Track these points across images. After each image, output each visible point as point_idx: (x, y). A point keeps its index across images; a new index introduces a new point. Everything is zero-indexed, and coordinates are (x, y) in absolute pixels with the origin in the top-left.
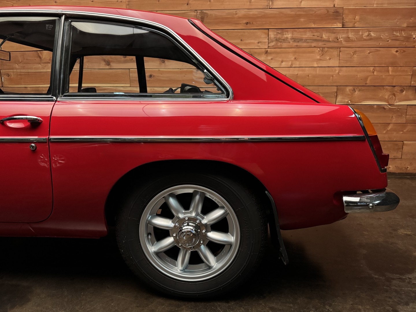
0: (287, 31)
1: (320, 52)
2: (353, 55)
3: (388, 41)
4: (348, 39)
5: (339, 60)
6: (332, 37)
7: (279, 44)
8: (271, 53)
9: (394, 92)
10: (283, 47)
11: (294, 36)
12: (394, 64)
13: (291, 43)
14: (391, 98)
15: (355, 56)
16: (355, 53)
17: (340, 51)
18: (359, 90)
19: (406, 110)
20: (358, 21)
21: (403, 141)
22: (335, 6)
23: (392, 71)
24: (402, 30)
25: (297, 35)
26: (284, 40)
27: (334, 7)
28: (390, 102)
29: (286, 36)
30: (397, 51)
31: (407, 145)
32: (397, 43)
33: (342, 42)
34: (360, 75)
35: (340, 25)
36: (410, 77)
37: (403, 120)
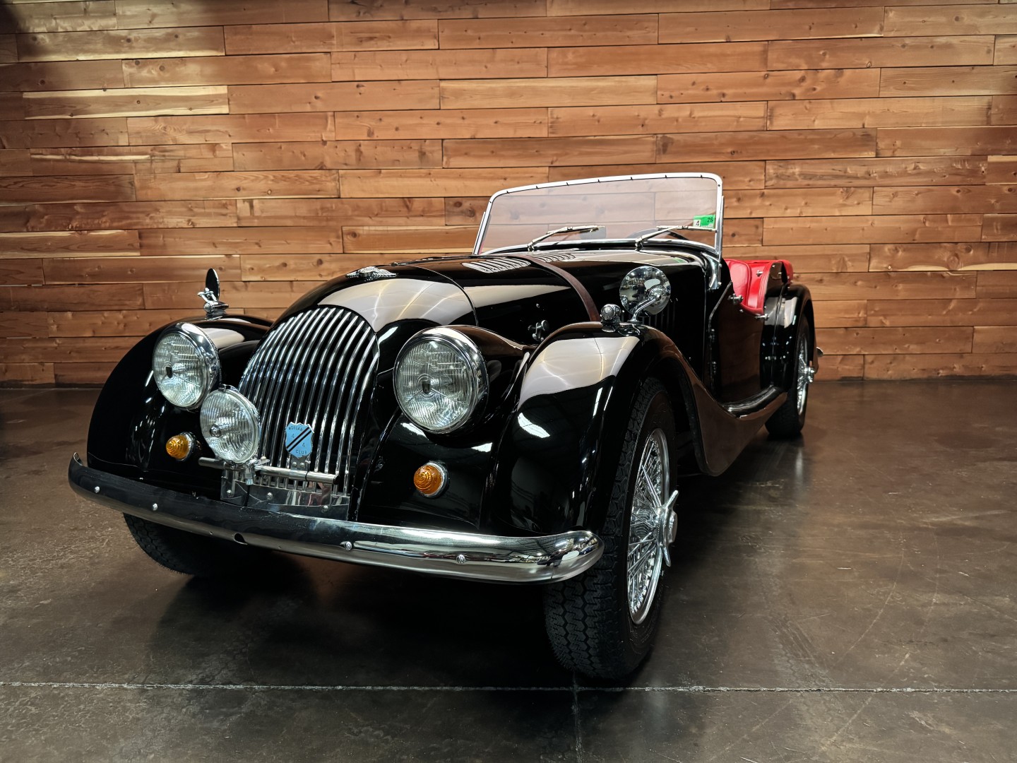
0: (794, 164)
1: (844, 194)
2: (894, 197)
3: (945, 176)
4: (886, 175)
5: (873, 205)
6: (861, 171)
7: (782, 182)
8: (769, 196)
9: (957, 252)
10: (788, 187)
11: (804, 170)
12: (954, 211)
13: (800, 180)
14: (951, 261)
15: (896, 199)
16: (895, 195)
17: (873, 192)
18: (904, 250)
19: (975, 279)
20: (898, 148)
21: (973, 326)
22: (866, 126)
23: (952, 221)
24: (964, 161)
25: (810, 168)
26: (789, 176)
27: (864, 127)
28: (950, 267)
29: (791, 171)
30: (958, 191)
31: (979, 332)
32: (958, 179)
33: (877, 178)
34: (904, 227)
35: (872, 154)
36: (980, 229)
37: (972, 294)
